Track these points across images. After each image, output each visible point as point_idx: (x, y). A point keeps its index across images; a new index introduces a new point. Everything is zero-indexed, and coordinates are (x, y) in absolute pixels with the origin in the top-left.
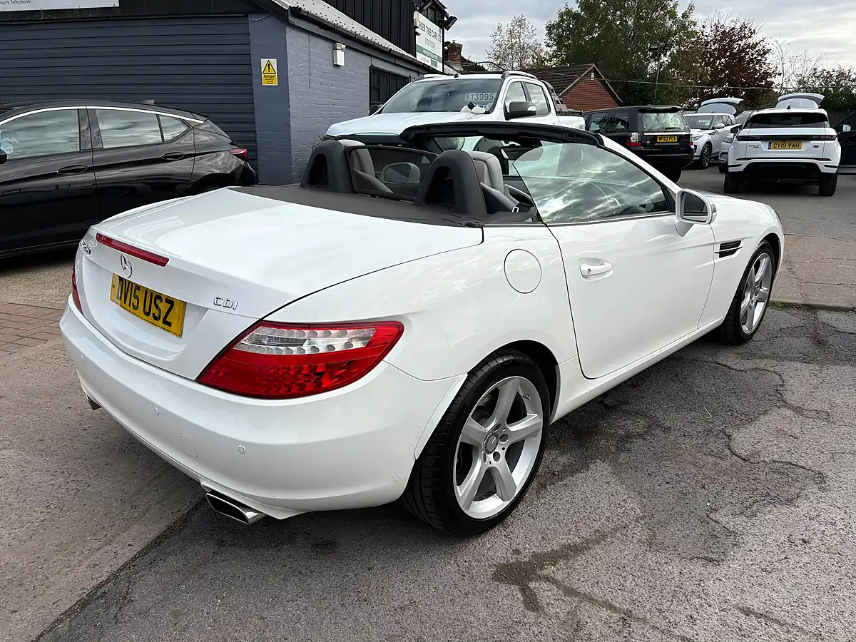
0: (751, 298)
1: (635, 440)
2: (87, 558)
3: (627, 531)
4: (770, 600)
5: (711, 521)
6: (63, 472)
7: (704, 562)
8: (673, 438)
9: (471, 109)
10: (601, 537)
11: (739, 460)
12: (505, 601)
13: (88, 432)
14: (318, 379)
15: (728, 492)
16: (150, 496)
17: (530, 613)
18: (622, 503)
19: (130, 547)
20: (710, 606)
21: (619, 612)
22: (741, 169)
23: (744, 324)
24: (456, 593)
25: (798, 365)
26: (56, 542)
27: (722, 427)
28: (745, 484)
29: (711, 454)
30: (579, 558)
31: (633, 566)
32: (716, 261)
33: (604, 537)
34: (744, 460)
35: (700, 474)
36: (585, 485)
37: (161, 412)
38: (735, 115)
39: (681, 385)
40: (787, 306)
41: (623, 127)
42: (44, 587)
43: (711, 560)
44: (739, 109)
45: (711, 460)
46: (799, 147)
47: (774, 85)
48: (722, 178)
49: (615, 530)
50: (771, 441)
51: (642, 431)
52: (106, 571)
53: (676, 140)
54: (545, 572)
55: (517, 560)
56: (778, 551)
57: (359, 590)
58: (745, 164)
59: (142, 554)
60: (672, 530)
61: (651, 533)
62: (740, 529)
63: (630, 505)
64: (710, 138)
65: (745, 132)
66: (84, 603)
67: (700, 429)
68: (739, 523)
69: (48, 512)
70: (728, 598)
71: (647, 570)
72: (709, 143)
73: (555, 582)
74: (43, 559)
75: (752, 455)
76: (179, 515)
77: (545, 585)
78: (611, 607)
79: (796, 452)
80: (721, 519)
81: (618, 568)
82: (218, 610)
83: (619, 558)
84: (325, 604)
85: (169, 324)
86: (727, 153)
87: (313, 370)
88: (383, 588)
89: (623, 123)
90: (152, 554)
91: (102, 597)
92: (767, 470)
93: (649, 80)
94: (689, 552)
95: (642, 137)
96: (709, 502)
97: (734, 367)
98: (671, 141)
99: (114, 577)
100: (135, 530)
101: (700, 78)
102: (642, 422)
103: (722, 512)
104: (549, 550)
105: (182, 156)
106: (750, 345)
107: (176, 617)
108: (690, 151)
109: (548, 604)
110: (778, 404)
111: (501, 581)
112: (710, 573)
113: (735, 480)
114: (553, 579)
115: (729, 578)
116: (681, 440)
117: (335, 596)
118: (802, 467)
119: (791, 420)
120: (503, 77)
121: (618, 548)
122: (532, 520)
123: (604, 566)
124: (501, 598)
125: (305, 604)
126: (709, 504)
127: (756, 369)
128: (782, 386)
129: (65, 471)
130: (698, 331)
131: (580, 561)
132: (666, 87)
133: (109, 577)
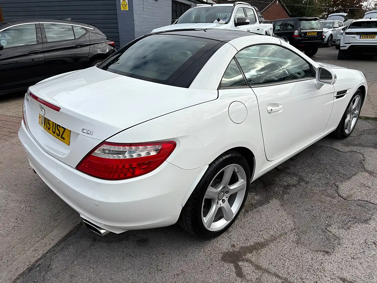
0: (350, 117)
1: (291, 188)
2: (33, 246)
3: (287, 236)
4: (355, 274)
5: (327, 231)
6: (24, 202)
7: (324, 253)
8: (310, 187)
9: (219, 21)
10: (273, 239)
11: (342, 199)
12: (227, 272)
13: (37, 181)
14: (133, 170)
15: (336, 216)
16: (63, 214)
17: (238, 278)
18: (285, 221)
19: (52, 241)
20: (326, 277)
21: (281, 279)
22: (346, 48)
23: (346, 129)
24: (204, 267)
25: (372, 149)
26: (19, 238)
27: (334, 182)
28: (344, 212)
29: (328, 195)
30: (263, 250)
31: (289, 254)
32: (334, 101)
33: (275, 239)
34: (345, 199)
35: (323, 206)
36: (267, 211)
37: (60, 182)
38: (344, 21)
39: (315, 159)
40: (367, 118)
41: (291, 28)
42: (12, 261)
43: (327, 252)
44: (346, 19)
45: (329, 199)
46: (374, 37)
47: (363, 6)
48: (337, 52)
49: (281, 235)
50: (358, 189)
51: (295, 183)
52: (41, 253)
53: (316, 34)
54: (246, 257)
55: (233, 250)
56: (360, 248)
57: (158, 265)
58: (348, 45)
59: (57, 245)
60: (308, 236)
61: (298, 237)
62: (342, 236)
63: (288, 222)
64: (332, 32)
65: (348, 30)
66: (30, 269)
67: (323, 182)
68: (341, 233)
69: (17, 222)
70: (335, 272)
71: (295, 257)
72: (331, 35)
73: (251, 262)
74: (13, 246)
75: (348, 197)
76: (76, 225)
77: (246, 264)
78: (278, 276)
79: (370, 195)
80: (332, 230)
81: (282, 255)
82: (91, 274)
83: (282, 250)
84: (141, 272)
85: (64, 139)
86: (340, 40)
87: (131, 166)
88: (169, 264)
89: (291, 25)
90: (62, 245)
91: (38, 266)
92: (355, 205)
93: (304, 4)
94: (316, 248)
95: (300, 32)
96: (327, 221)
97: (340, 150)
98: (314, 34)
99: (44, 256)
100: (55, 232)
101: (328, 3)
102: (295, 179)
103: (333, 226)
104: (249, 245)
105: (84, 45)
106: (349, 139)
107: (71, 278)
108: (323, 39)
109: (247, 274)
110: (362, 170)
111: (225, 261)
112: (326, 259)
113: (340, 210)
114: (250, 260)
115: (335, 262)
116: (314, 188)
117: (146, 268)
118: (373, 203)
119: (368, 178)
120: (234, 5)
121: (282, 245)
122: (241, 229)
123: (275, 254)
124: (225, 270)
125: (132, 272)
126: (327, 222)
127: (351, 151)
128: (364, 160)
129: (26, 201)
130: (323, 134)
131: (264, 251)
132: (312, 8)
133: (42, 256)
